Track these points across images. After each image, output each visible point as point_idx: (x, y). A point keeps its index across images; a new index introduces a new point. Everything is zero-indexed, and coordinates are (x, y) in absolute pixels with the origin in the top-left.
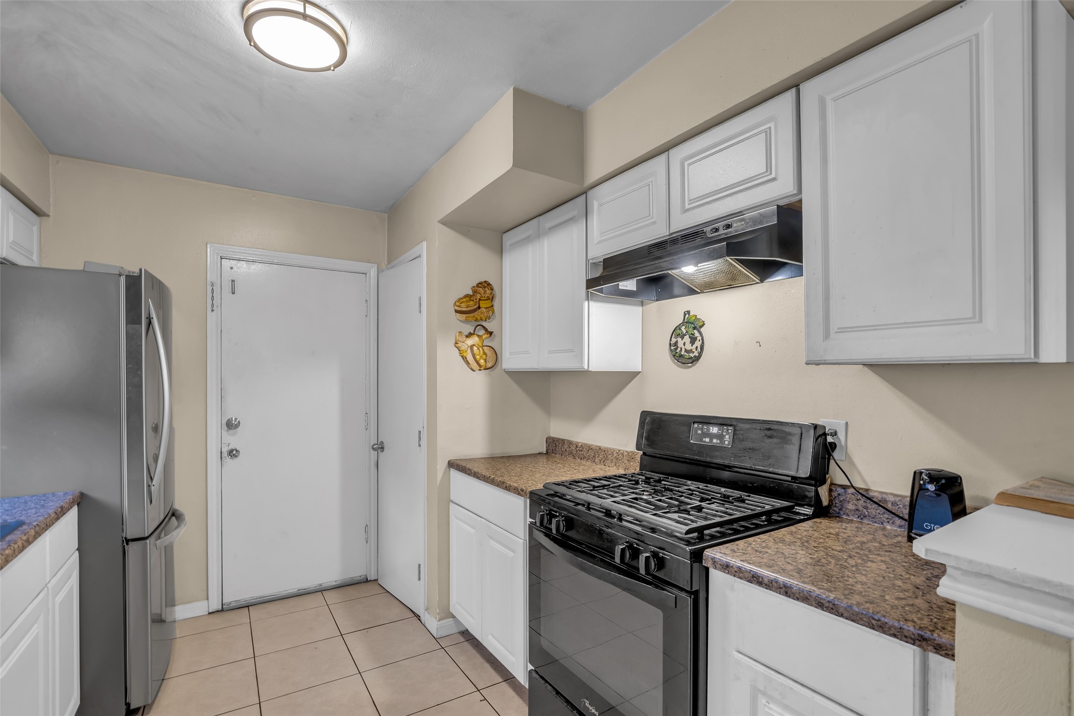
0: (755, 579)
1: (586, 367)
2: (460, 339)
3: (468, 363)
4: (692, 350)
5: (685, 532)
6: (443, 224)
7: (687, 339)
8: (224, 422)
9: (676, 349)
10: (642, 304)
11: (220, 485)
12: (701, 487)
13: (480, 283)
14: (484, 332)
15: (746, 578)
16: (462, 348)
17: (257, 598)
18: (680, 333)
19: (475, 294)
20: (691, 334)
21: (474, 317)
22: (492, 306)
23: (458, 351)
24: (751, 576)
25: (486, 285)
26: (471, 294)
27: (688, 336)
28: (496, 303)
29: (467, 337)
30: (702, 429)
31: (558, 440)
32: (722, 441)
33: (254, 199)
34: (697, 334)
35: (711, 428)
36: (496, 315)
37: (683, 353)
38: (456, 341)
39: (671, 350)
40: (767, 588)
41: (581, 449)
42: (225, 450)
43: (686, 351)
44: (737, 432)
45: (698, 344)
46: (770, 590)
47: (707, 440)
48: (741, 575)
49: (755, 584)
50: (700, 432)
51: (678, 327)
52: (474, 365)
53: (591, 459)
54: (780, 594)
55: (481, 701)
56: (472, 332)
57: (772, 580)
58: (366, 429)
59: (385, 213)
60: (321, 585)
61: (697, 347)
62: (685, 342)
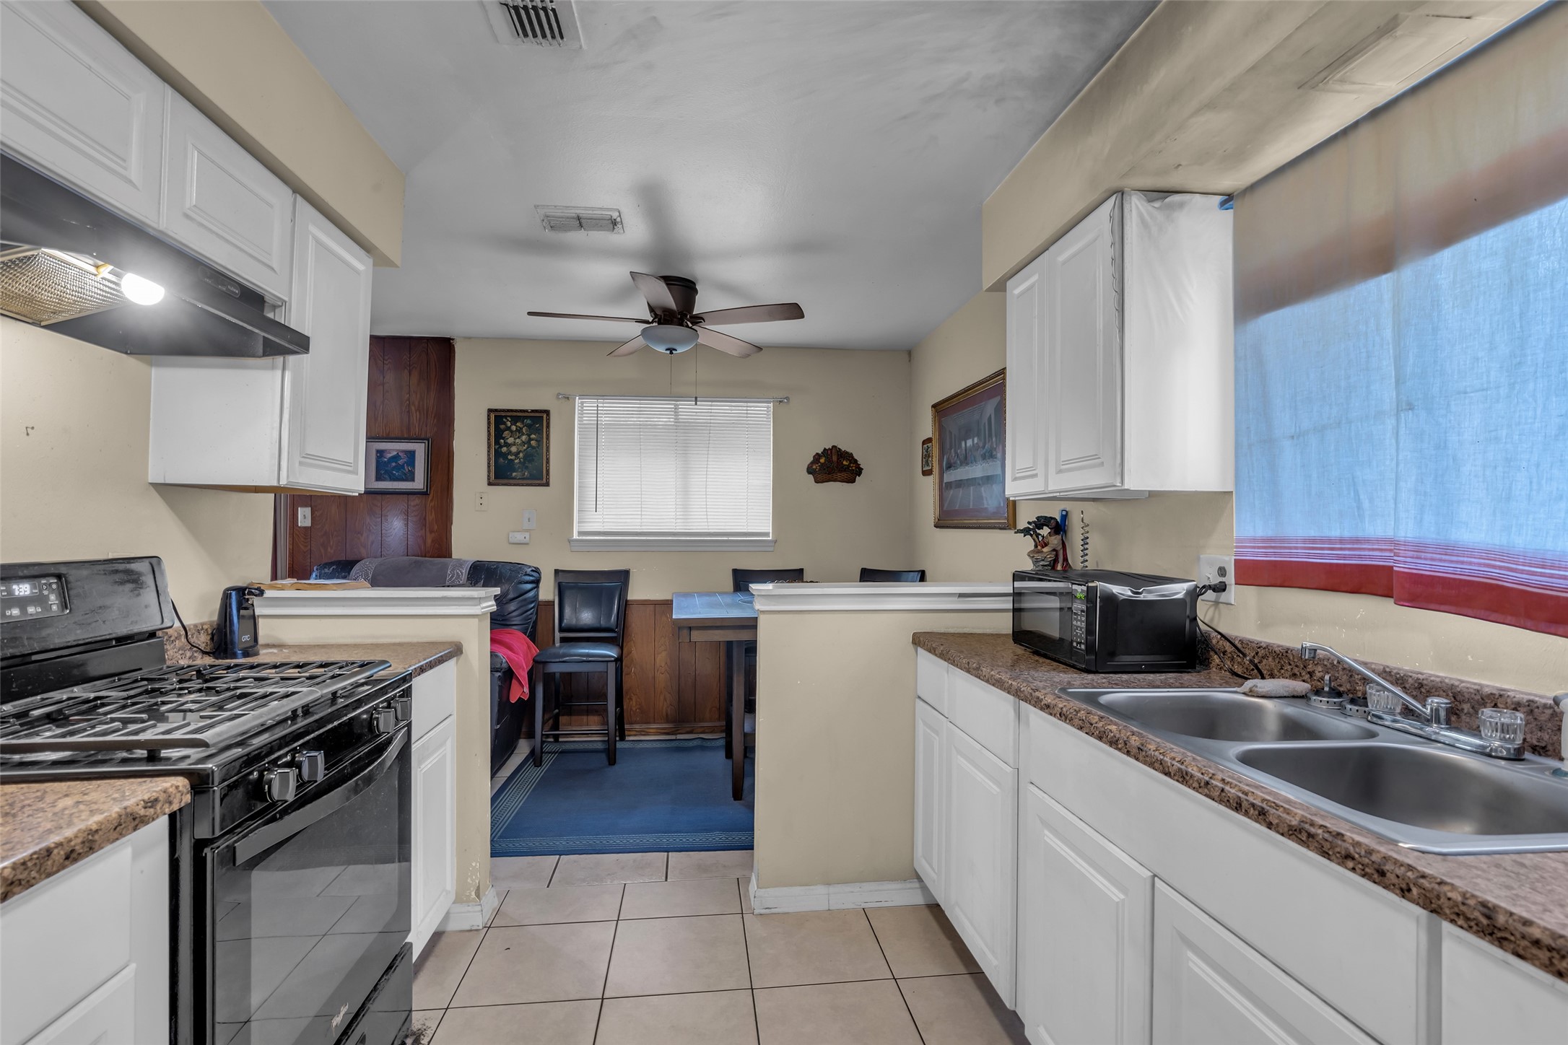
35: (16, 587)
47: (16, 612)
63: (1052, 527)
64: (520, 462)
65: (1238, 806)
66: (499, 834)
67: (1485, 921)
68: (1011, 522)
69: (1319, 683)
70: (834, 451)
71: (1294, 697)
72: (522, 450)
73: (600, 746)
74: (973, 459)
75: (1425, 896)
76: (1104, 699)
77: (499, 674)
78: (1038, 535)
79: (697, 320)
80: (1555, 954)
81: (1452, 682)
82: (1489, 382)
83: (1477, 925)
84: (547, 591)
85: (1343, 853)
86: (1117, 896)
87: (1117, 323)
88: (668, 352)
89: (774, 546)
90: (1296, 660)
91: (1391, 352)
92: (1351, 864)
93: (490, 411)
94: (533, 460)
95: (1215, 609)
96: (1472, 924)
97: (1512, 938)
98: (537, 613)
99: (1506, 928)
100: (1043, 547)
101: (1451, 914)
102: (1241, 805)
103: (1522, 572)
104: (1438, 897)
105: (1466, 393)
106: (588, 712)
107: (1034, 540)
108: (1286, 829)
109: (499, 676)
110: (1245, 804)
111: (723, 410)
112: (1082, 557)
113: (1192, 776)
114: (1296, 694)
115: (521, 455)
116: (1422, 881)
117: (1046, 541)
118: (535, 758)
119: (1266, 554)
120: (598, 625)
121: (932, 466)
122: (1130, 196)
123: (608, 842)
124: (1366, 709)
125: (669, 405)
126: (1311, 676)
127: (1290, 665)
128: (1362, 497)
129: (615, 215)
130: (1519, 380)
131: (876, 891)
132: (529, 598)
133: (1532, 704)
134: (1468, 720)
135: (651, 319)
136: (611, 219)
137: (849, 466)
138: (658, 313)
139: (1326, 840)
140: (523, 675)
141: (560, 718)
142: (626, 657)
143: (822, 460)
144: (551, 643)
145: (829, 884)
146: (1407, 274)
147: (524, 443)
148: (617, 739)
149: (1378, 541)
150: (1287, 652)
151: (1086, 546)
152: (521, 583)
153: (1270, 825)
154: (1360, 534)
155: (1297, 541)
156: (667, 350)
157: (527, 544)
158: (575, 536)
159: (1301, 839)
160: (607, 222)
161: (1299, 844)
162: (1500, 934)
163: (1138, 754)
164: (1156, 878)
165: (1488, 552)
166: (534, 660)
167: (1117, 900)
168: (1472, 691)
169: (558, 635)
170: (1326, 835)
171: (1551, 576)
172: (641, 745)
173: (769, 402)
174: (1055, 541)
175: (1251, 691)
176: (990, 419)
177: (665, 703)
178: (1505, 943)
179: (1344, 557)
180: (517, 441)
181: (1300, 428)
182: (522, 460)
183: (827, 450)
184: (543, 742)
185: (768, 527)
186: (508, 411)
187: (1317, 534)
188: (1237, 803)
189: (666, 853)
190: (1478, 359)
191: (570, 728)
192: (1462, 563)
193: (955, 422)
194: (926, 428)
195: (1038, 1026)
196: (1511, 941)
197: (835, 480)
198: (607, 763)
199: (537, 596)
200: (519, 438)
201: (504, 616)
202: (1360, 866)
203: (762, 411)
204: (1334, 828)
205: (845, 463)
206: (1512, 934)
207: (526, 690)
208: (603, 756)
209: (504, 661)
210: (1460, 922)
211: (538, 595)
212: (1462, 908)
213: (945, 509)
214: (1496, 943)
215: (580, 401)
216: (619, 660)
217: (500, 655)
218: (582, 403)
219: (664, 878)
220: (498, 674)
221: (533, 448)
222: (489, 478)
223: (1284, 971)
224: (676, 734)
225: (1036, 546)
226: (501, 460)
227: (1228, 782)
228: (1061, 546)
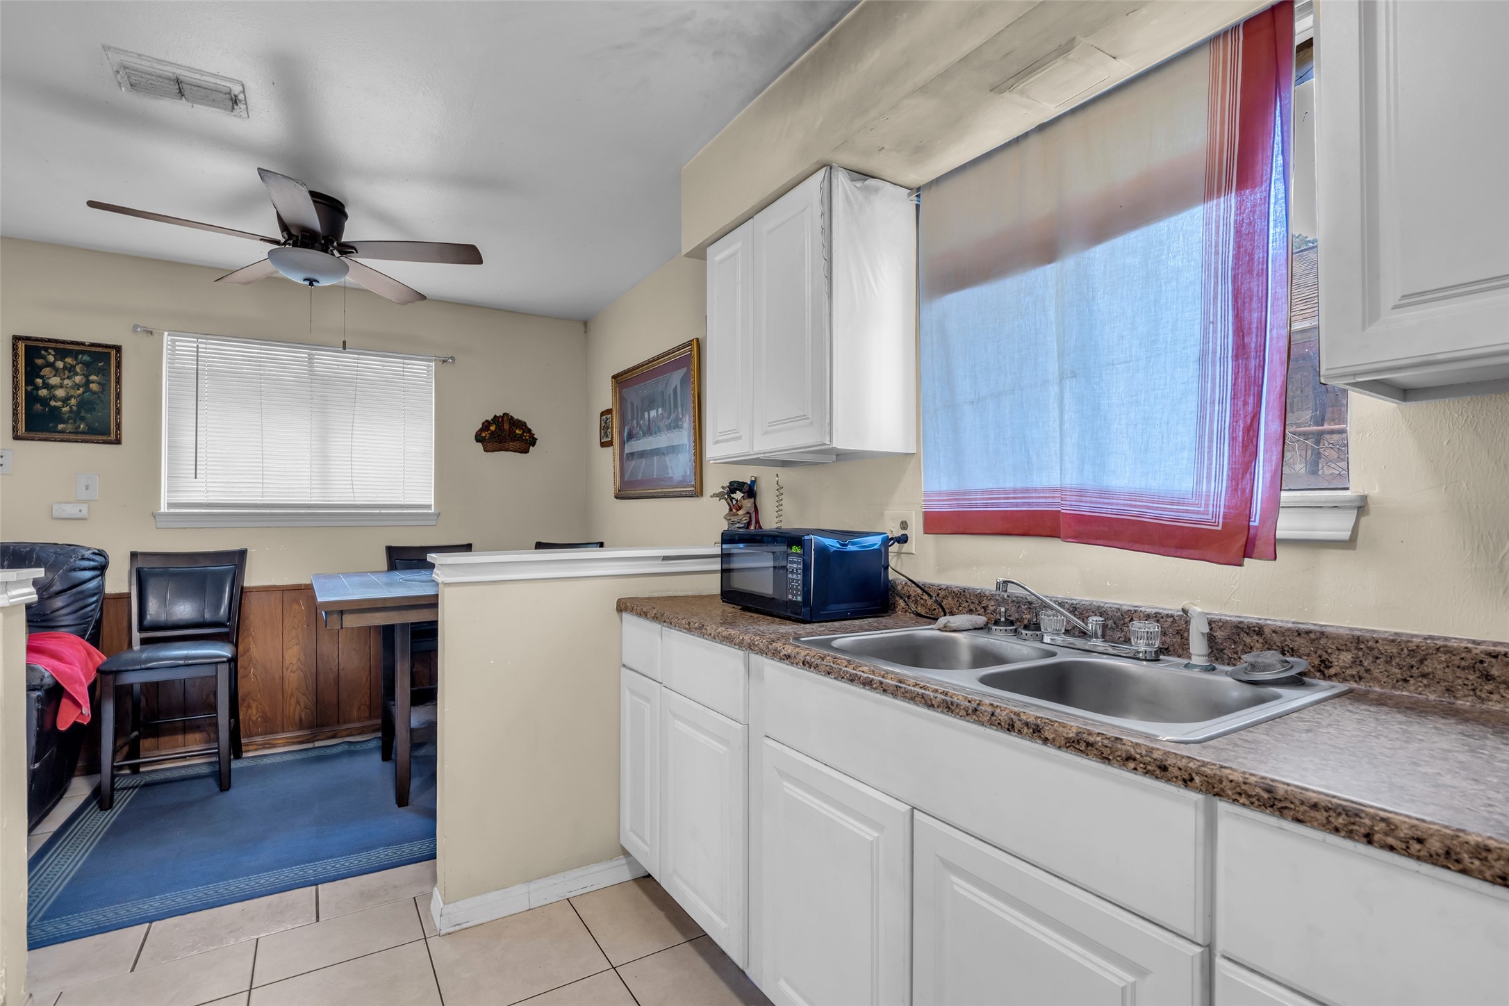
63: (746, 490)
64: (71, 411)
65: (1011, 728)
66: (40, 915)
67: (1266, 795)
68: (699, 490)
69: (992, 616)
70: (505, 418)
71: (975, 629)
72: (75, 395)
73: (205, 770)
74: (657, 429)
75: (1208, 782)
76: (836, 644)
77: (38, 693)
78: (732, 499)
79: (347, 249)
80: (1331, 813)
81: (1099, 604)
82: (1131, 356)
83: (1258, 800)
84: (118, 581)
85: (1124, 755)
86: (870, 835)
87: (825, 289)
88: (307, 283)
89: (437, 520)
90: (972, 598)
91: (1054, 330)
92: (1132, 765)
93: (16, 339)
94: (94, 409)
95: (898, 559)
96: (1254, 800)
97: (1292, 806)
98: (101, 609)
99: (1286, 798)
100: (738, 510)
101: (1233, 794)
102: (1013, 726)
103: (1157, 509)
104: (1221, 781)
105: (1113, 364)
106: (186, 729)
107: (728, 503)
108: (1063, 742)
109: (38, 696)
110: (1018, 724)
111: (373, 365)
112: (777, 517)
113: (958, 705)
114: (977, 626)
115: (73, 401)
116: (1203, 769)
117: (740, 504)
118: (101, 799)
119: (950, 506)
120: (201, 620)
121: (612, 437)
122: (837, 171)
123: (226, 889)
124: (1038, 633)
125: (302, 354)
126: (985, 610)
127: (967, 602)
128: (1031, 453)
129: (236, 89)
130: (1154, 354)
131: (581, 877)
132: (88, 589)
133: (1158, 615)
134: (1111, 633)
135: (283, 241)
136: (230, 94)
137: (522, 435)
138: (294, 232)
139: (1106, 747)
140: (81, 692)
141: (141, 741)
142: (242, 656)
143: (493, 428)
144: (126, 646)
145: (529, 881)
146: (1067, 265)
147: (77, 386)
148: (232, 757)
149: (1043, 490)
150: (964, 591)
151: (780, 508)
152: (74, 570)
153: (1045, 741)
154: (1029, 485)
155: (976, 493)
156: (305, 280)
157: (85, 519)
158: (164, 508)
159: (1079, 749)
160: (224, 96)
161: (1077, 755)
162: (1280, 805)
163: (896, 691)
164: (915, 810)
165: (1130, 494)
166: (98, 671)
167: (871, 839)
168: (1114, 609)
169: (136, 636)
170: (1106, 742)
171: (1178, 511)
172: (266, 761)
173: (431, 361)
174: (748, 504)
175: (945, 627)
176: (675, 390)
177: (297, 706)
178: (1285, 812)
179: (1017, 505)
180: (66, 382)
181: (979, 394)
182: (74, 408)
183: (498, 417)
184: (113, 777)
185: (431, 500)
186: (50, 341)
187: (994, 486)
188: (1009, 725)
189: (314, 887)
190: (1123, 337)
191: (157, 753)
192: (1112, 504)
193: (636, 394)
194: (605, 398)
195: (778, 980)
196: (1291, 809)
197: (507, 450)
198: (218, 789)
199: (100, 589)
200: (69, 378)
201: (44, 615)
202: (1142, 765)
203: (422, 371)
204: (1110, 734)
205: (517, 431)
206: (1292, 803)
207: (86, 710)
208: (212, 784)
209: (47, 674)
210: (1242, 800)
211: (103, 585)
212: (1244, 787)
213: (626, 479)
214: (1277, 813)
215: (170, 338)
216: (233, 661)
217: (40, 667)
218: (173, 341)
219: (314, 919)
220: (35, 694)
221: (94, 393)
222: (15, 429)
223: (1056, 876)
224: (313, 742)
225: (731, 510)
226: (38, 407)
227: (997, 706)
228: (753, 509)
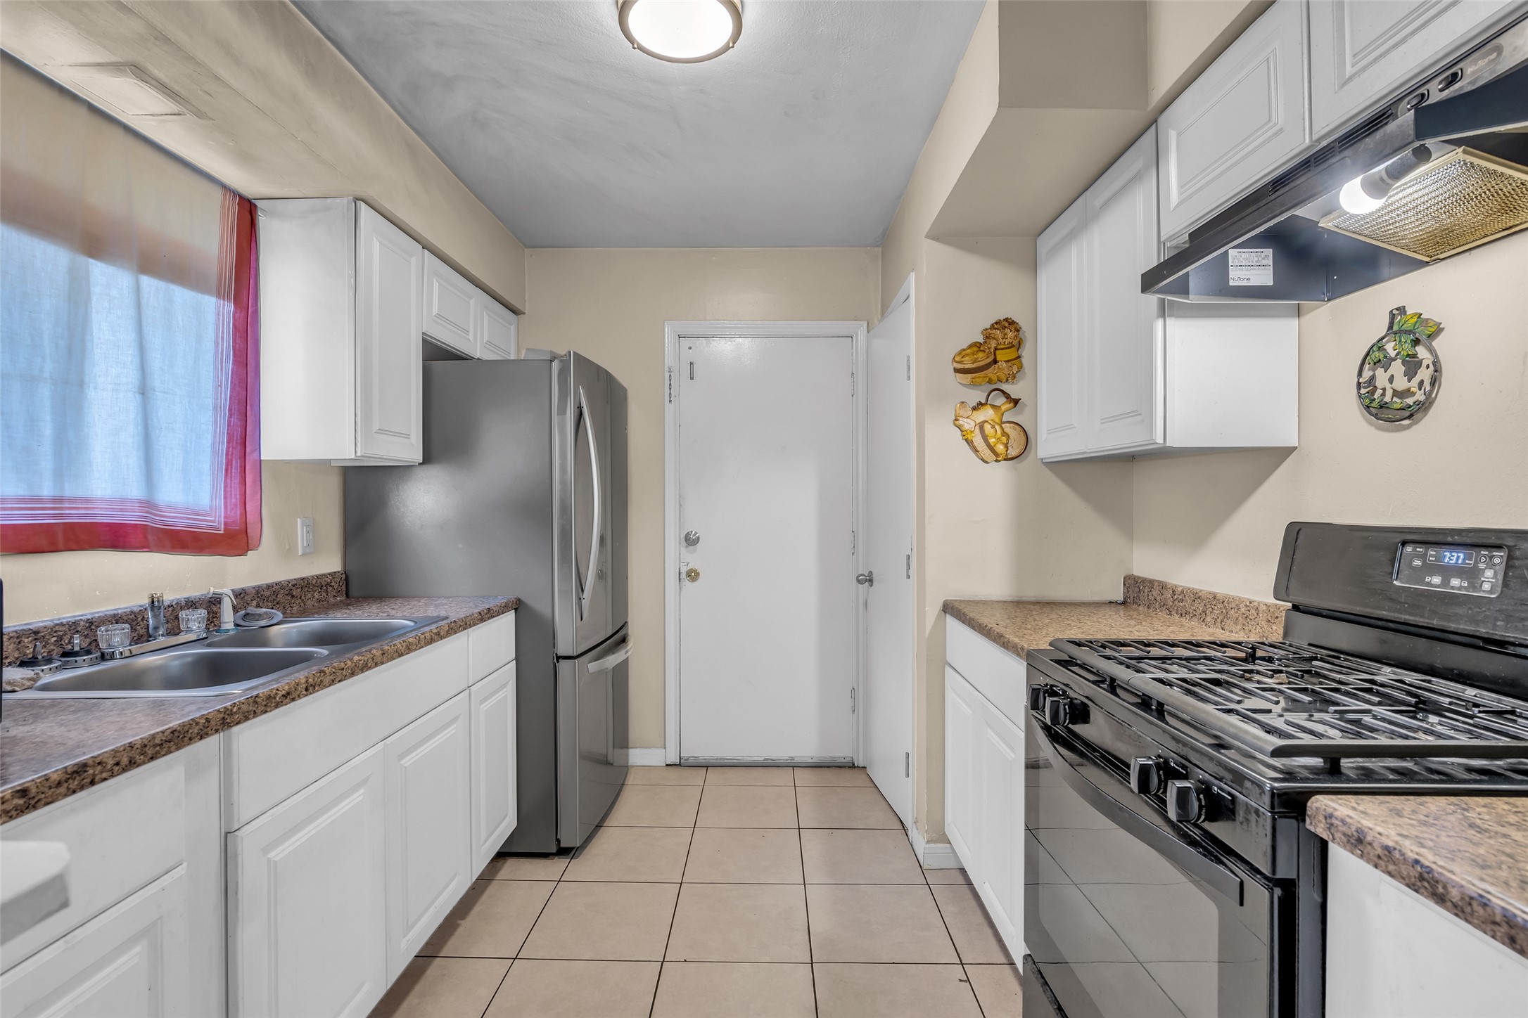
0: (1426, 884)
1: (1160, 440)
2: (962, 412)
3: (976, 451)
4: (1409, 390)
5: (1271, 749)
6: (933, 239)
7: (1397, 368)
8: (683, 536)
9: (1373, 392)
10: (1299, 312)
11: (678, 612)
12: (1407, 679)
13: (996, 323)
14: (1004, 400)
15: (1403, 878)
16: (967, 427)
17: (717, 759)
18: (1382, 356)
19: (988, 340)
20: (1408, 355)
21: (985, 377)
22: (1019, 357)
23: (960, 432)
24: (1417, 875)
25: (1007, 324)
26: (982, 341)
27: (1399, 361)
28: (1026, 353)
29: (974, 409)
30: (1424, 557)
31: (1144, 580)
32: (1475, 585)
33: (714, 258)
34: (1421, 352)
35: (1448, 554)
36: (1026, 371)
37: (1387, 399)
38: (956, 416)
39: (1360, 395)
40: (1456, 915)
41: (1180, 597)
42: (684, 570)
43: (1396, 393)
44: (1517, 563)
45: (1424, 374)
46: (1467, 921)
47: (1436, 580)
48: (1391, 867)
49: (1426, 897)
50: (1418, 563)
51: (1379, 346)
52: (987, 453)
53: (1198, 616)
54: (1493, 937)
55: (960, 980)
56: (983, 401)
57: (1472, 898)
58: (853, 554)
59: (878, 246)
60: (793, 759)
61: (1421, 383)
62: (1393, 376)
